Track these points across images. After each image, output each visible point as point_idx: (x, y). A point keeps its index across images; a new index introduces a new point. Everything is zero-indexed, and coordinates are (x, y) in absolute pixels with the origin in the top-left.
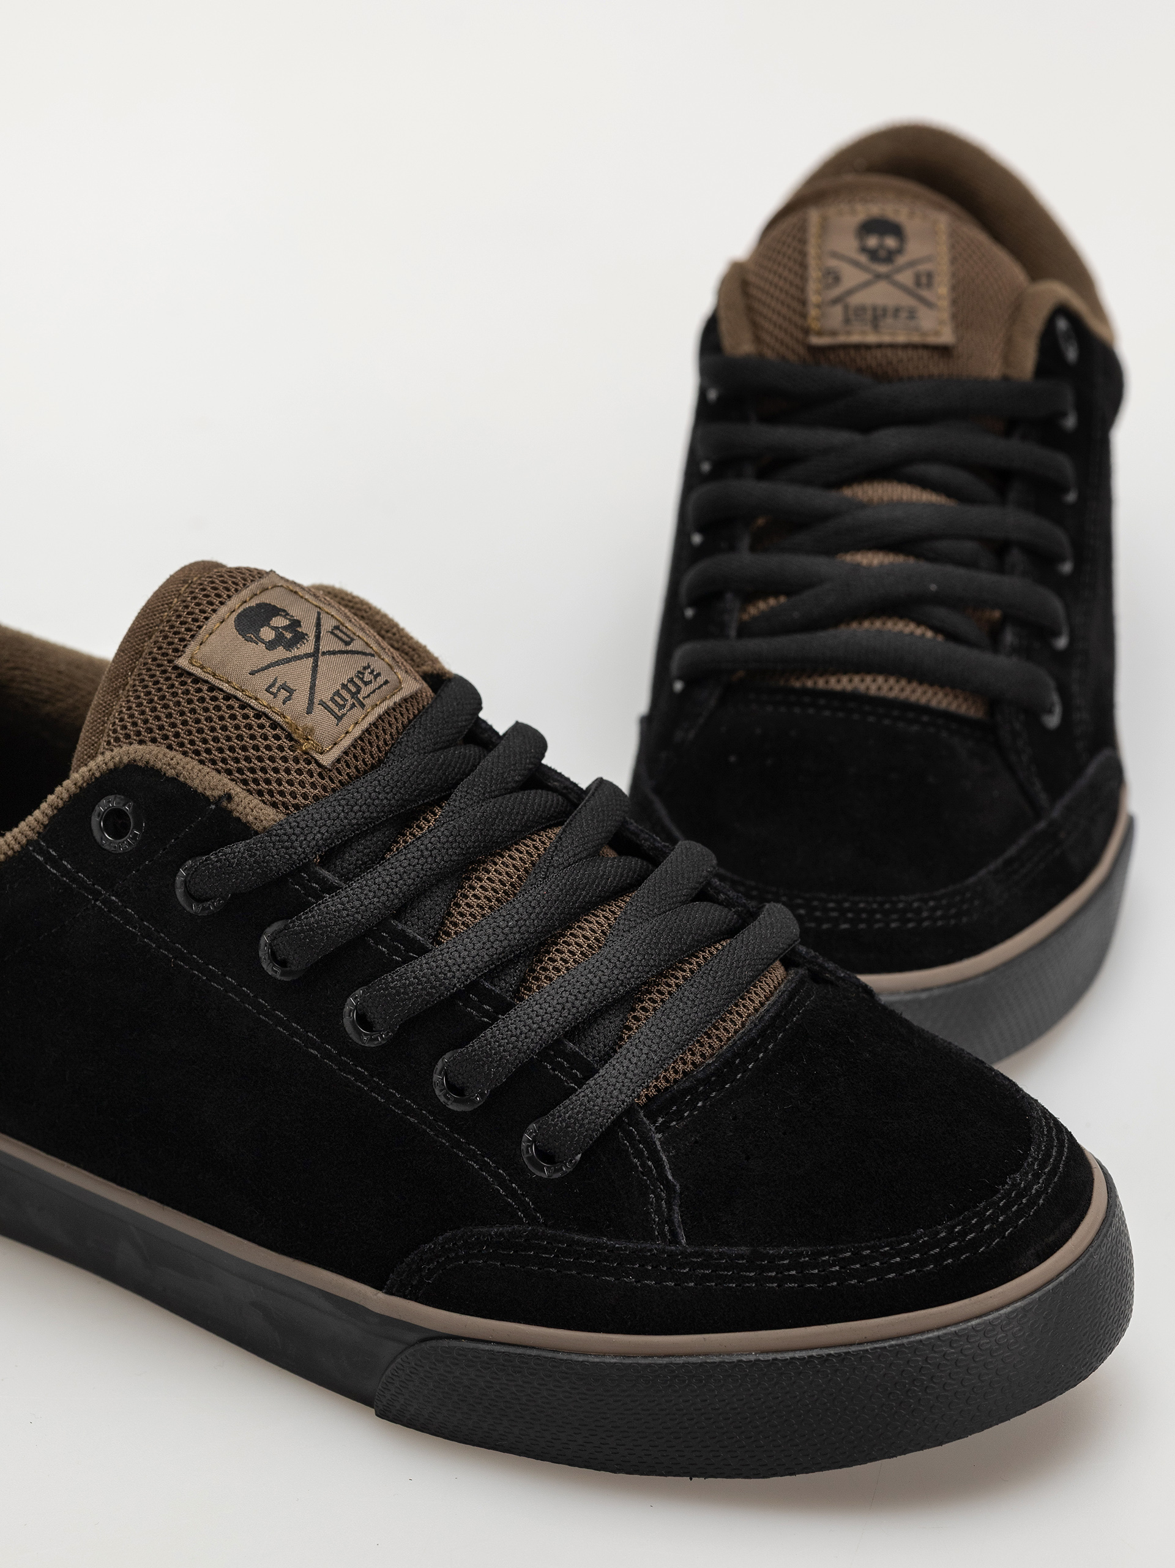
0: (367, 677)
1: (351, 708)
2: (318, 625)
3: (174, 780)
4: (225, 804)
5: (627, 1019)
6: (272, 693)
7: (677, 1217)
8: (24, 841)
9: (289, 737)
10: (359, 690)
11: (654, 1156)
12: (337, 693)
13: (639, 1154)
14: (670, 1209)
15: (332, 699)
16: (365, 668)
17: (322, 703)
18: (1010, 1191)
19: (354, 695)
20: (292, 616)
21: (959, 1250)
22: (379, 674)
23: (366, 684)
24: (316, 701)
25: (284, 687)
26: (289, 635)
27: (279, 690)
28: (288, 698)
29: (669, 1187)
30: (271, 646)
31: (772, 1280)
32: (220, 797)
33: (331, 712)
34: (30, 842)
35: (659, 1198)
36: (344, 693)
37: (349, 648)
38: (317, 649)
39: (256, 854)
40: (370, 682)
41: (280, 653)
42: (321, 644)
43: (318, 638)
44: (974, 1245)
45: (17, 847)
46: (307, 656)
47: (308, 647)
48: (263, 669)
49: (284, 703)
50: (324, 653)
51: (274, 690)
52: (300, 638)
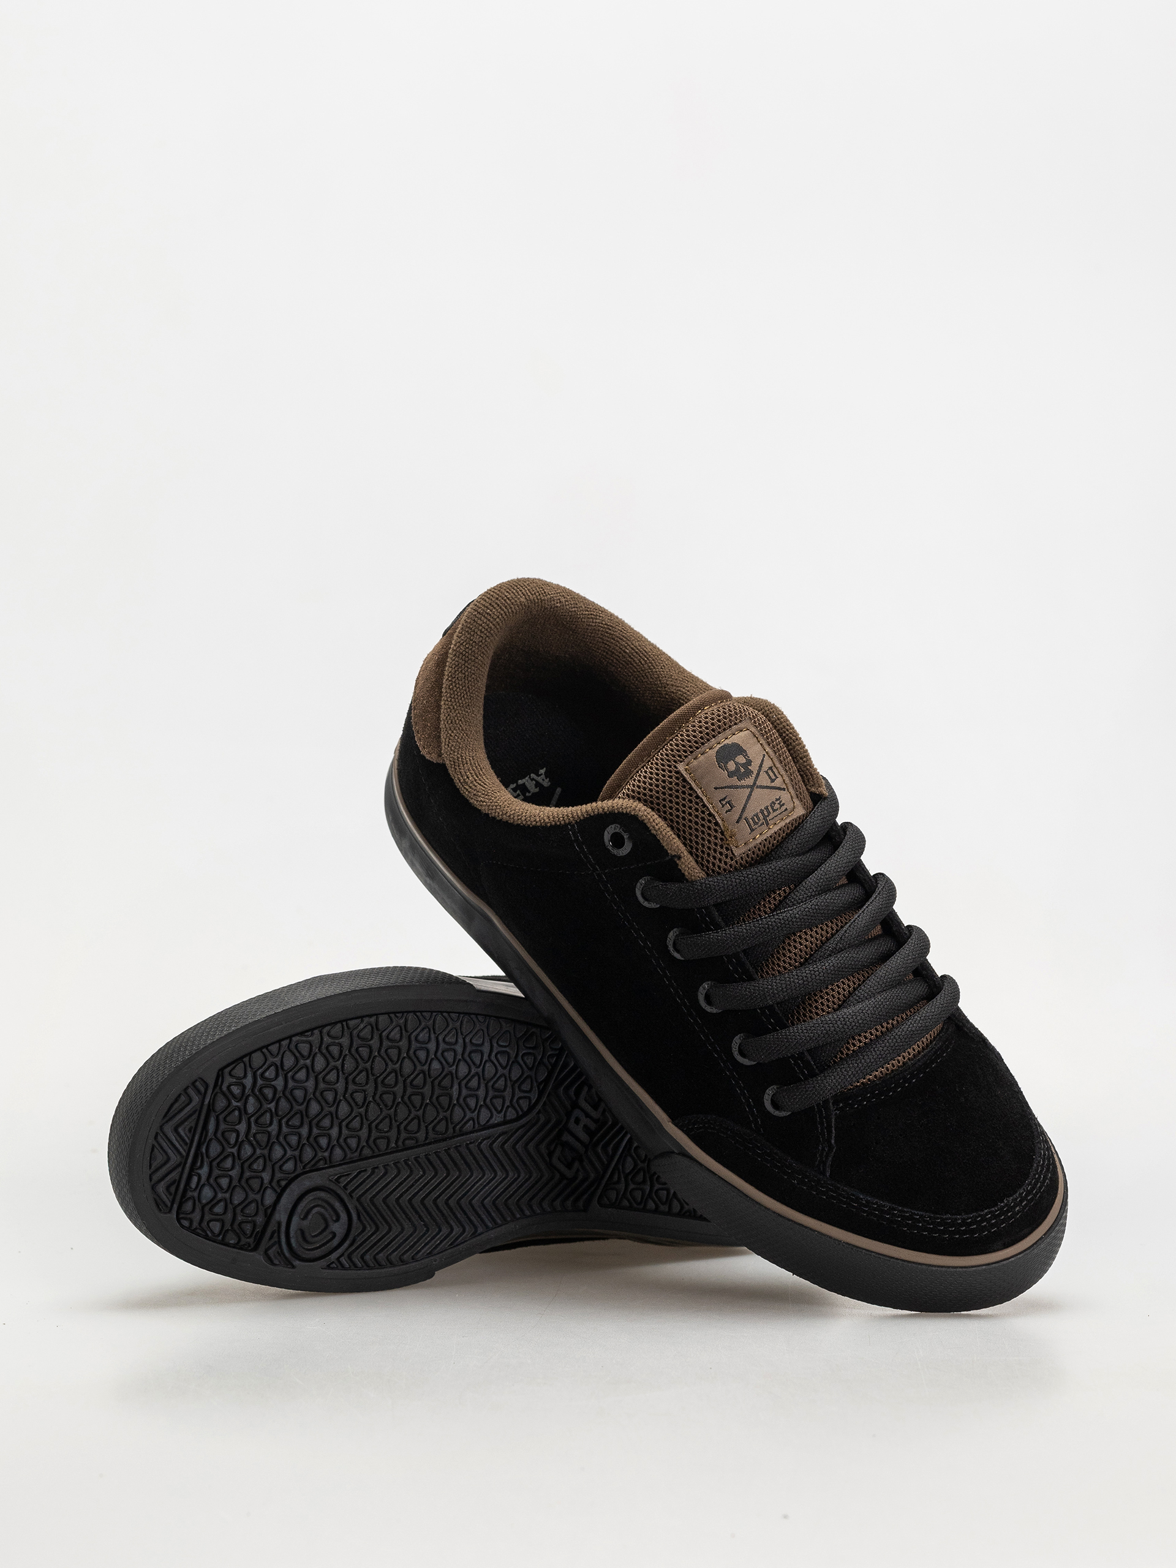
0: (777, 806)
1: (761, 825)
2: (761, 766)
3: (654, 836)
4: (676, 859)
5: (843, 1047)
6: (722, 804)
7: (829, 1163)
8: (567, 821)
9: (722, 833)
10: (769, 813)
11: (829, 1127)
12: (757, 815)
13: (822, 1123)
14: (827, 1158)
15: (753, 819)
16: (777, 800)
17: (746, 819)
18: (1004, 1207)
19: (765, 818)
20: (749, 757)
21: (965, 1232)
22: (783, 804)
23: (774, 811)
24: (743, 817)
25: (729, 802)
26: (743, 770)
27: (726, 804)
28: (729, 811)
29: (830, 1147)
30: (731, 775)
31: (865, 1211)
32: (675, 856)
33: (749, 825)
34: (570, 823)
35: (823, 1149)
36: (760, 815)
37: (773, 784)
38: (755, 783)
39: (682, 895)
40: (777, 810)
41: (734, 781)
42: (758, 780)
43: (758, 774)
44: (973, 1231)
45: (563, 822)
46: (747, 787)
47: (749, 781)
48: (722, 788)
49: (726, 812)
50: (757, 787)
51: (724, 803)
52: (748, 773)
